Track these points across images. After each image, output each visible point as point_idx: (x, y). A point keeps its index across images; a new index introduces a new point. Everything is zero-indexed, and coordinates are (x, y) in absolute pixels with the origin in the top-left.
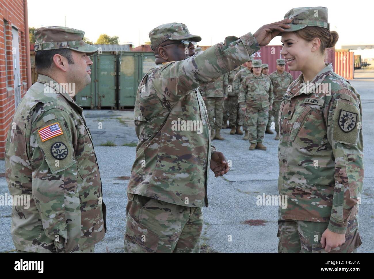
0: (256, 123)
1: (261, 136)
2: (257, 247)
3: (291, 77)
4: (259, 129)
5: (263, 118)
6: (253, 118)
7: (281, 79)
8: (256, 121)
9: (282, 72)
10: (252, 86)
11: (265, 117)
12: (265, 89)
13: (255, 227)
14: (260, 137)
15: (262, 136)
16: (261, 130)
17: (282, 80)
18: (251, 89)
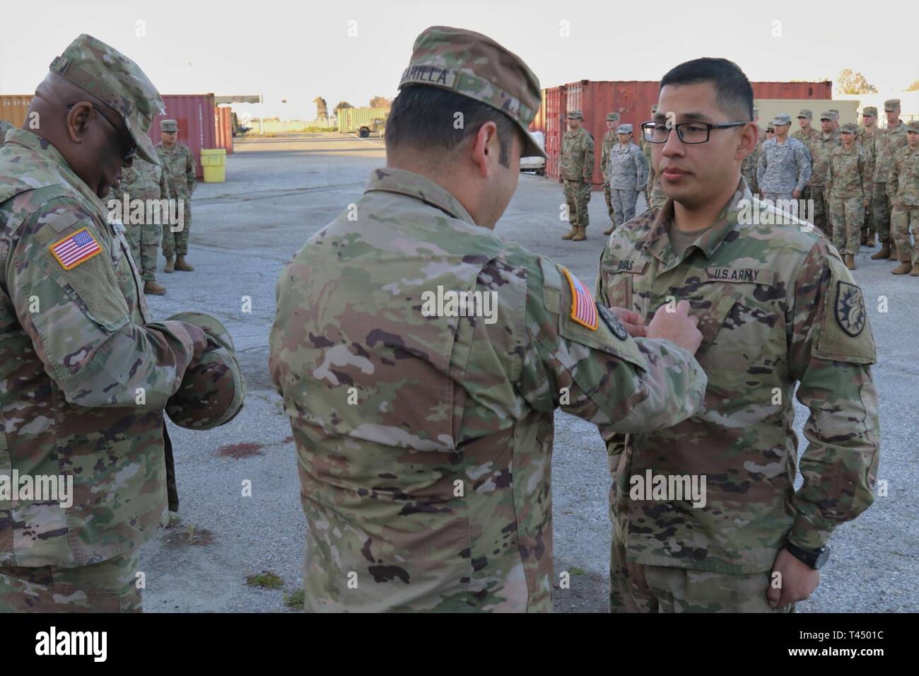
0: (139, 243)
1: (150, 268)
2: (279, 504)
3: (189, 154)
4: (145, 254)
5: (154, 232)
6: (134, 235)
7: (172, 158)
8: (139, 239)
9: (173, 145)
10: (129, 174)
11: (155, 230)
12: (155, 179)
13: (246, 460)
14: (150, 270)
15: (153, 268)
16: (150, 257)
17: (173, 161)
18: (128, 179)
